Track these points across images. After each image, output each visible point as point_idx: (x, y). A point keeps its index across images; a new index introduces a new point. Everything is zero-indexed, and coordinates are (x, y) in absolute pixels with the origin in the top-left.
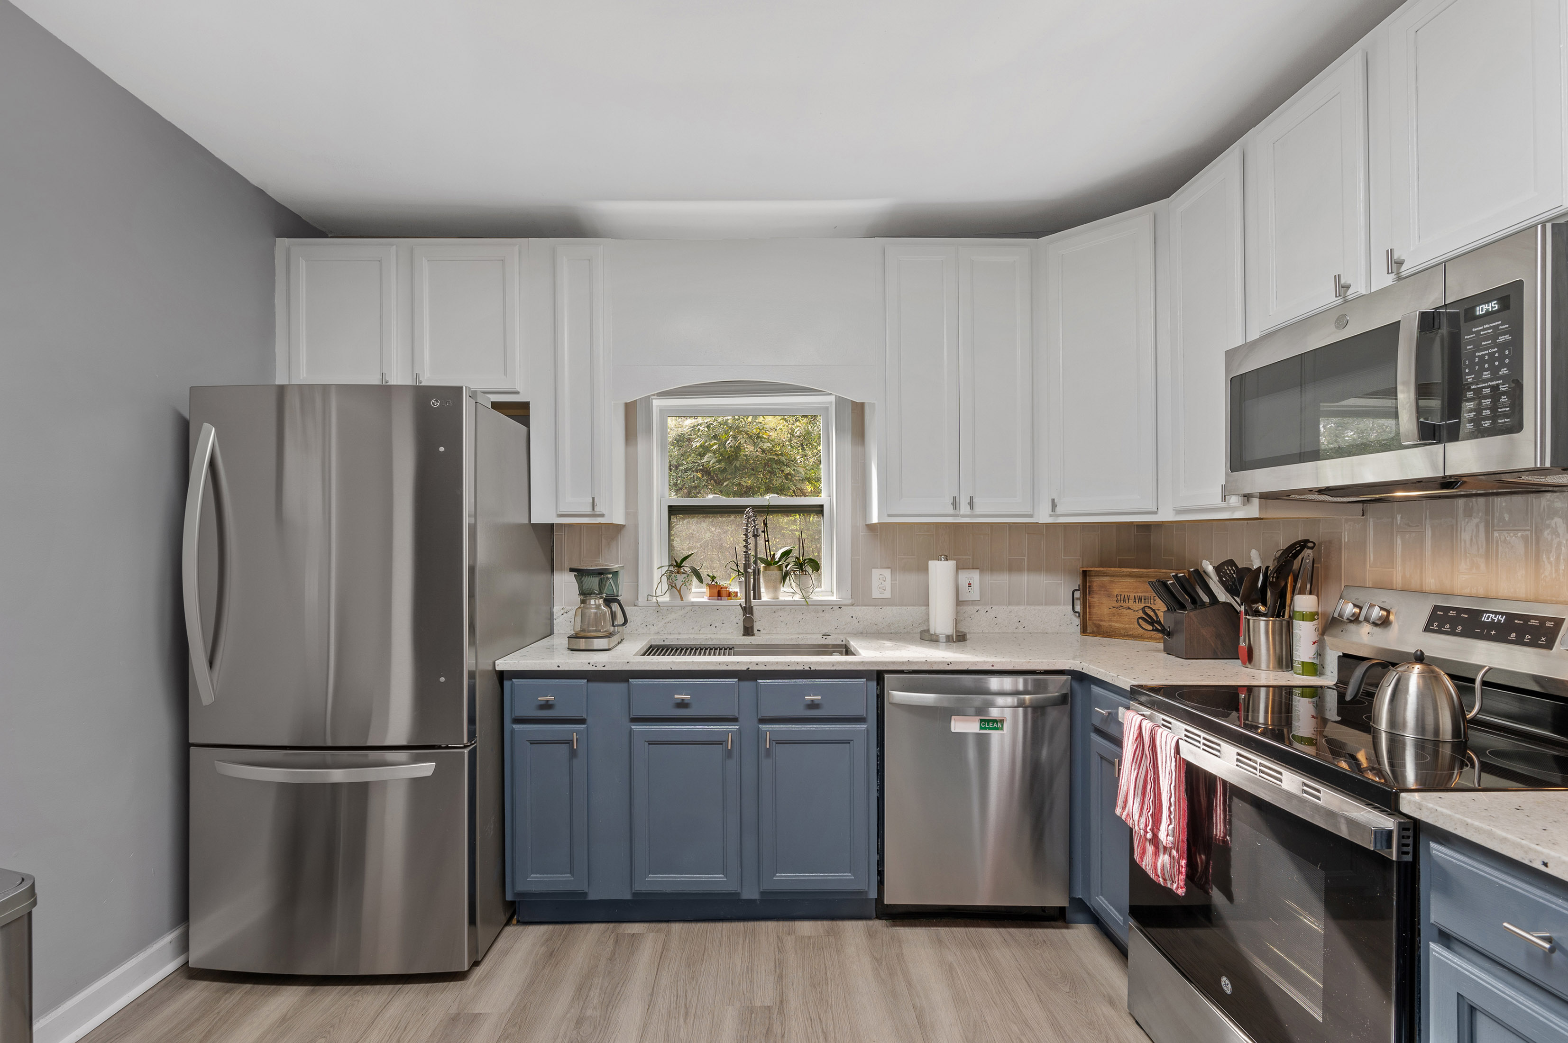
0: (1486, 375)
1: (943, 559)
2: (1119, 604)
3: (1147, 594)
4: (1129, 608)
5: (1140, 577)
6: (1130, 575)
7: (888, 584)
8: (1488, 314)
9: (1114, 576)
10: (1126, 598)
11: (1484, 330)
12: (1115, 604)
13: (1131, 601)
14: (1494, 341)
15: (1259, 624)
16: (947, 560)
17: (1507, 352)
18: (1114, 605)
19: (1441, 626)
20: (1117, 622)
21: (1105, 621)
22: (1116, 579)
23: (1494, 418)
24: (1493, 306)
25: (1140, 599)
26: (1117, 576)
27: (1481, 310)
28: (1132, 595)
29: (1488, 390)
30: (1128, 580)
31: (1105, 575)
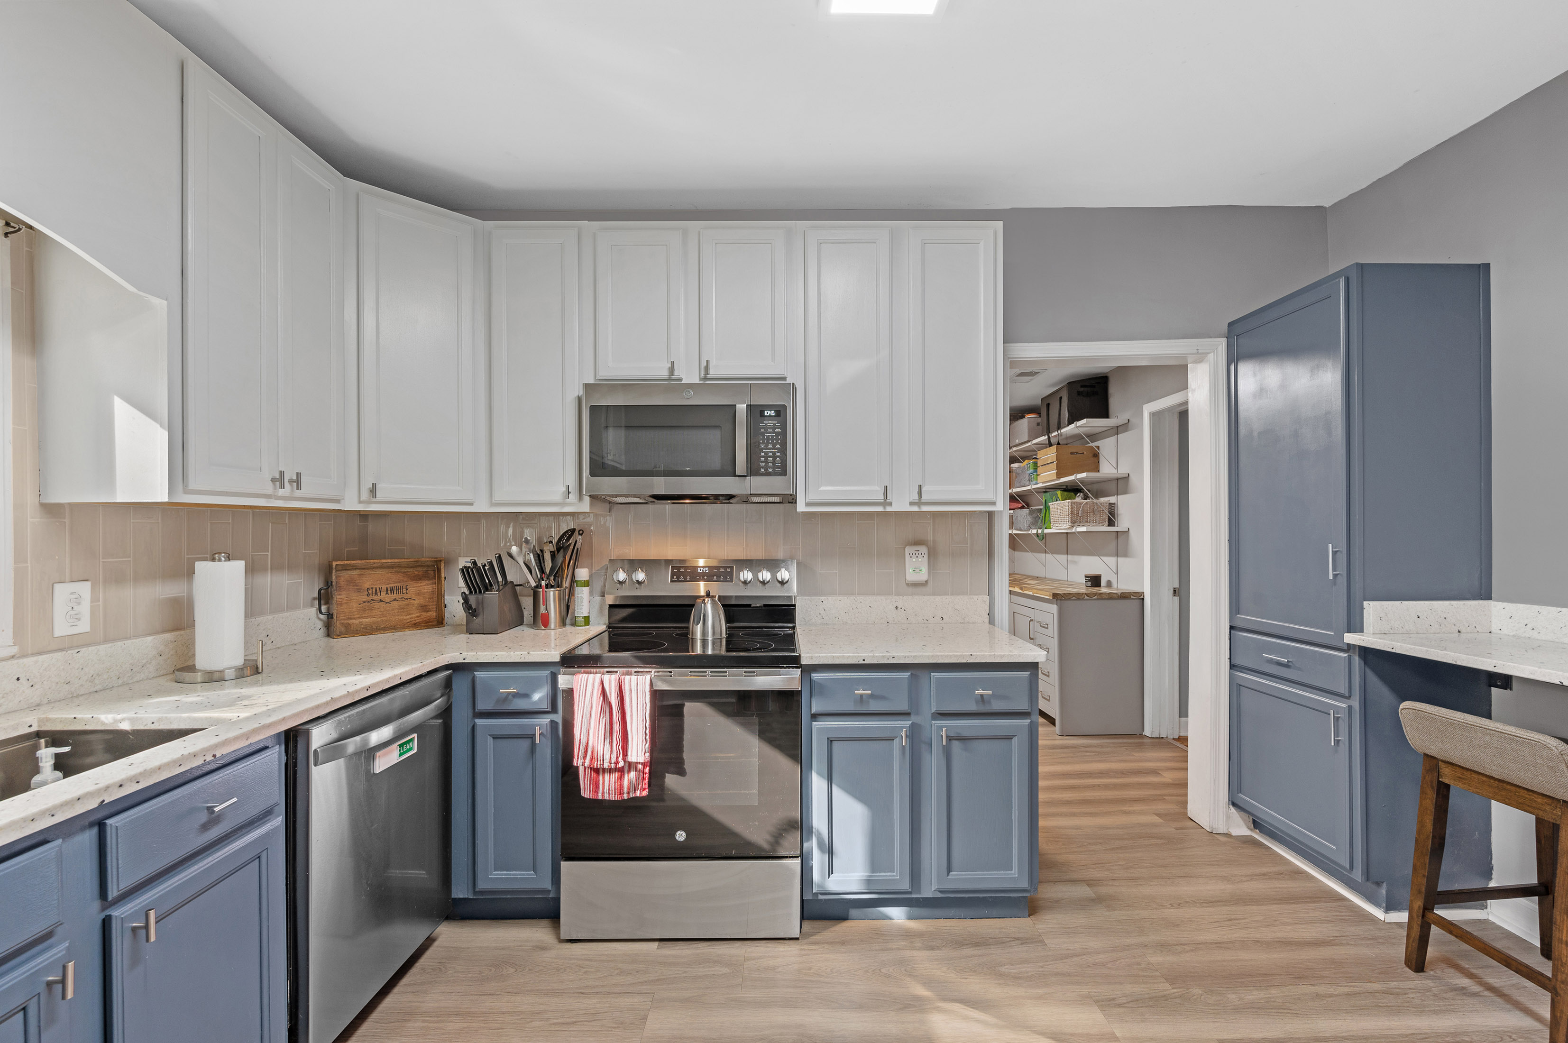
0: (770, 446)
1: (223, 559)
2: (371, 598)
3: (399, 585)
4: (381, 601)
5: (393, 568)
6: (382, 567)
7: (85, 608)
8: (770, 416)
9: (364, 569)
10: (378, 591)
11: (769, 423)
12: (365, 598)
13: (383, 594)
14: (774, 430)
15: (550, 594)
16: (229, 560)
17: (779, 437)
18: (364, 600)
19: (678, 577)
20: (367, 617)
21: (354, 618)
22: (367, 572)
23: (774, 467)
24: (772, 413)
25: (392, 590)
26: (368, 569)
27: (767, 413)
28: (384, 587)
29: (771, 454)
30: (379, 572)
31: (355, 568)
